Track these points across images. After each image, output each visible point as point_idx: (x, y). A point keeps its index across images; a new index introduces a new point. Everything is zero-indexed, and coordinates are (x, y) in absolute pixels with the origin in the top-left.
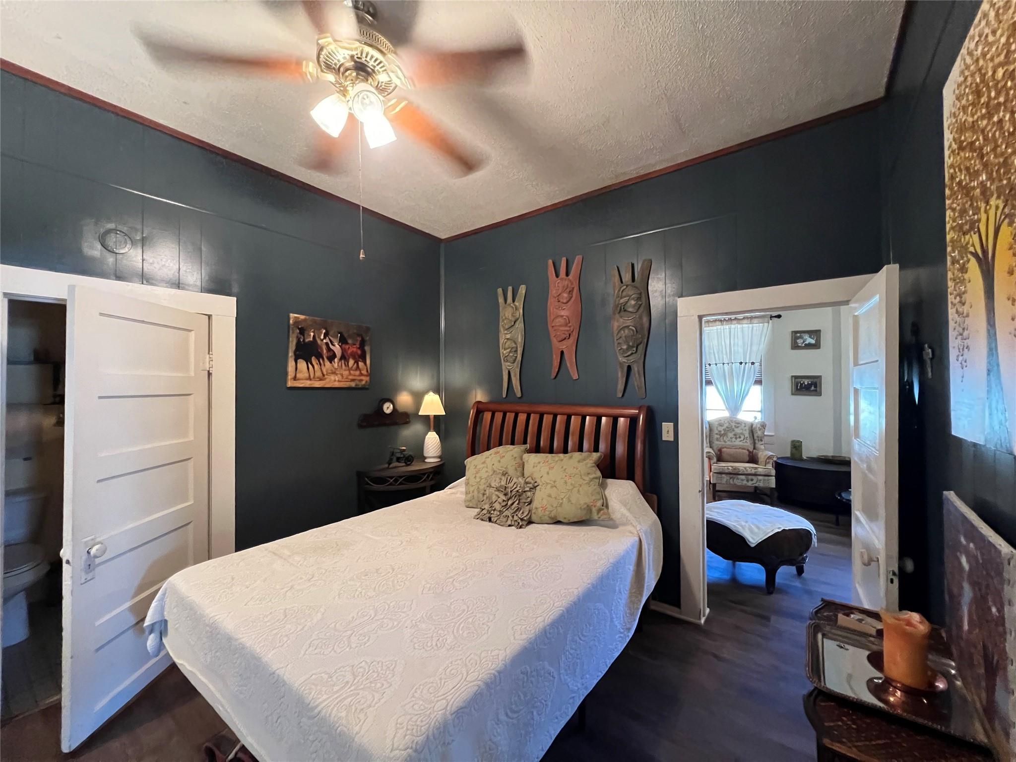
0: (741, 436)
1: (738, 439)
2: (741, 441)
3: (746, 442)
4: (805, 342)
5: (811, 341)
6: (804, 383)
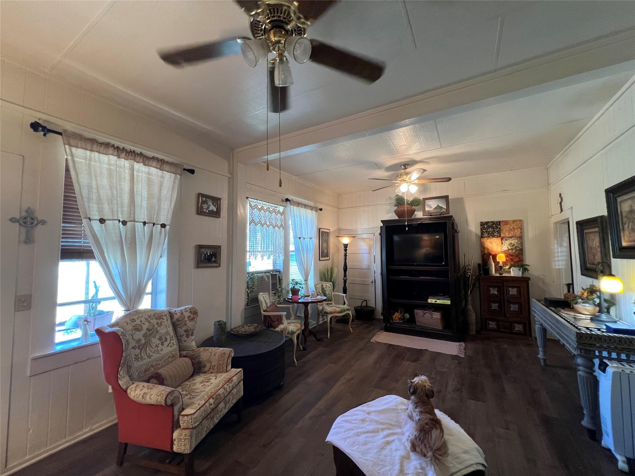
1: (166, 344)
2: (168, 345)
3: (173, 344)
4: (208, 208)
5: (213, 208)
6: (207, 253)
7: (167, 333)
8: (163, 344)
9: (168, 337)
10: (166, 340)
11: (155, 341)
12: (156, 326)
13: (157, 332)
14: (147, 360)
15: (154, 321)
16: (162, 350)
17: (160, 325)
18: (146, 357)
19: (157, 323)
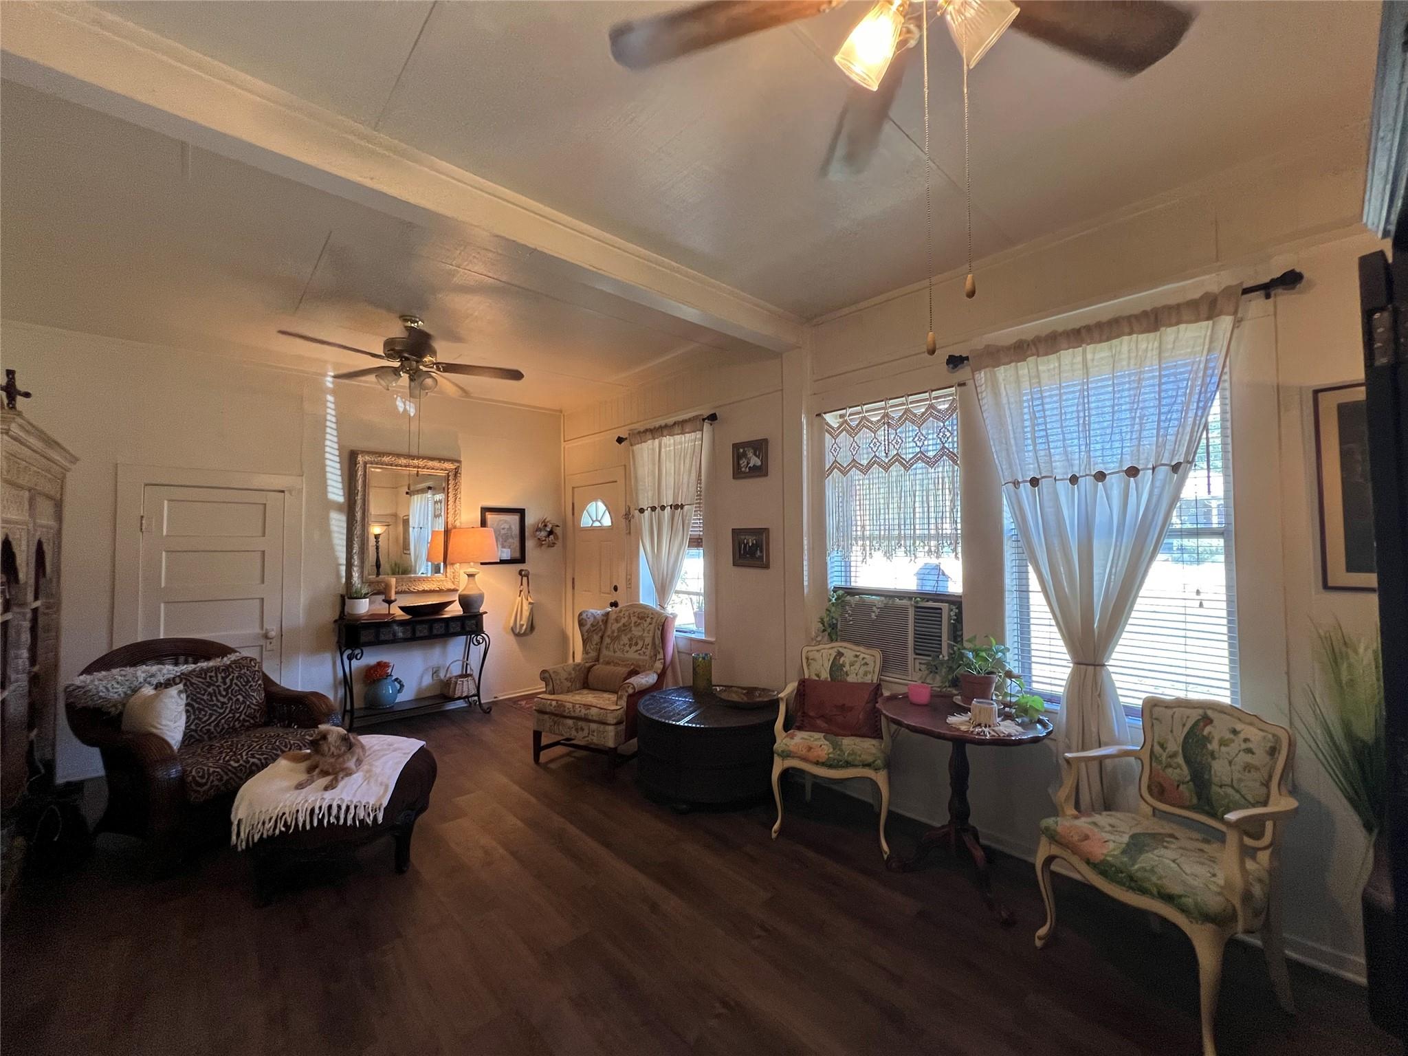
0: (639, 641)
1: (634, 648)
2: (637, 651)
3: (644, 653)
4: (748, 463)
5: (755, 461)
6: (748, 543)
7: (642, 638)
8: (630, 646)
9: (640, 643)
10: (636, 644)
11: (625, 639)
12: (632, 625)
13: (631, 631)
14: (611, 654)
15: (634, 619)
16: (627, 652)
17: (637, 625)
18: (612, 649)
19: (636, 622)
